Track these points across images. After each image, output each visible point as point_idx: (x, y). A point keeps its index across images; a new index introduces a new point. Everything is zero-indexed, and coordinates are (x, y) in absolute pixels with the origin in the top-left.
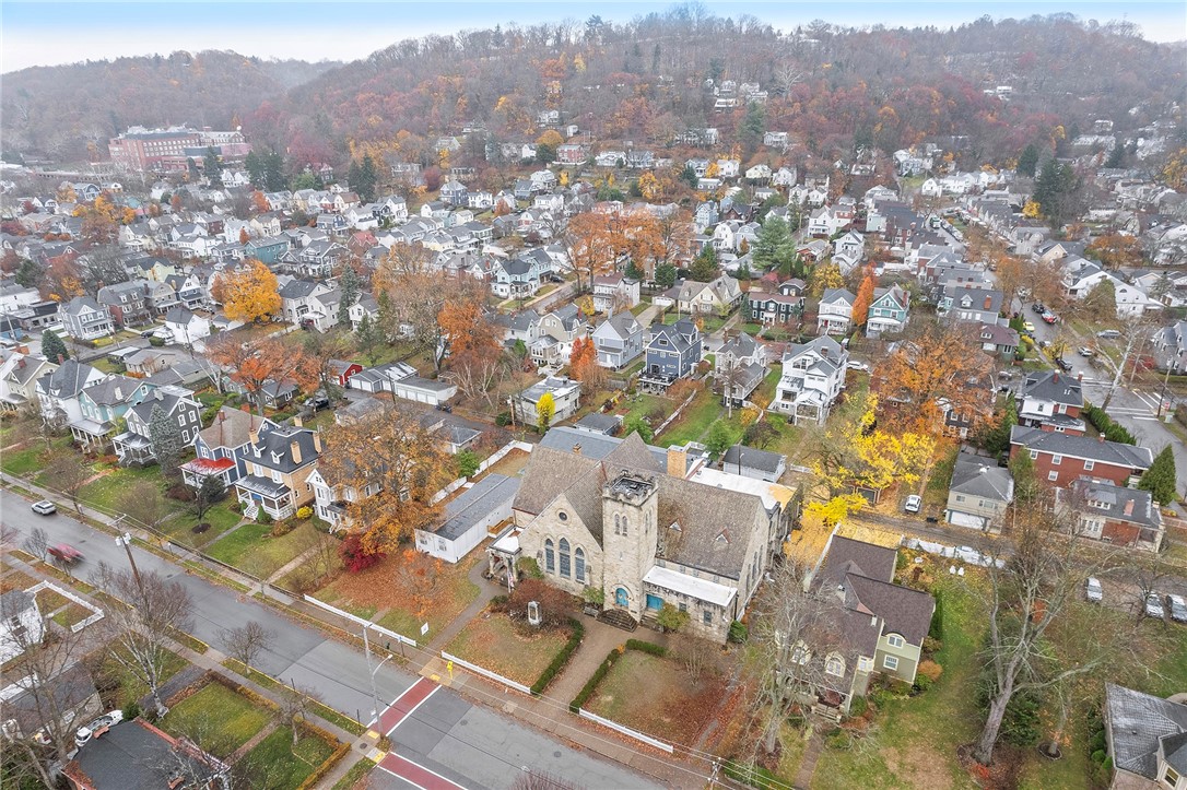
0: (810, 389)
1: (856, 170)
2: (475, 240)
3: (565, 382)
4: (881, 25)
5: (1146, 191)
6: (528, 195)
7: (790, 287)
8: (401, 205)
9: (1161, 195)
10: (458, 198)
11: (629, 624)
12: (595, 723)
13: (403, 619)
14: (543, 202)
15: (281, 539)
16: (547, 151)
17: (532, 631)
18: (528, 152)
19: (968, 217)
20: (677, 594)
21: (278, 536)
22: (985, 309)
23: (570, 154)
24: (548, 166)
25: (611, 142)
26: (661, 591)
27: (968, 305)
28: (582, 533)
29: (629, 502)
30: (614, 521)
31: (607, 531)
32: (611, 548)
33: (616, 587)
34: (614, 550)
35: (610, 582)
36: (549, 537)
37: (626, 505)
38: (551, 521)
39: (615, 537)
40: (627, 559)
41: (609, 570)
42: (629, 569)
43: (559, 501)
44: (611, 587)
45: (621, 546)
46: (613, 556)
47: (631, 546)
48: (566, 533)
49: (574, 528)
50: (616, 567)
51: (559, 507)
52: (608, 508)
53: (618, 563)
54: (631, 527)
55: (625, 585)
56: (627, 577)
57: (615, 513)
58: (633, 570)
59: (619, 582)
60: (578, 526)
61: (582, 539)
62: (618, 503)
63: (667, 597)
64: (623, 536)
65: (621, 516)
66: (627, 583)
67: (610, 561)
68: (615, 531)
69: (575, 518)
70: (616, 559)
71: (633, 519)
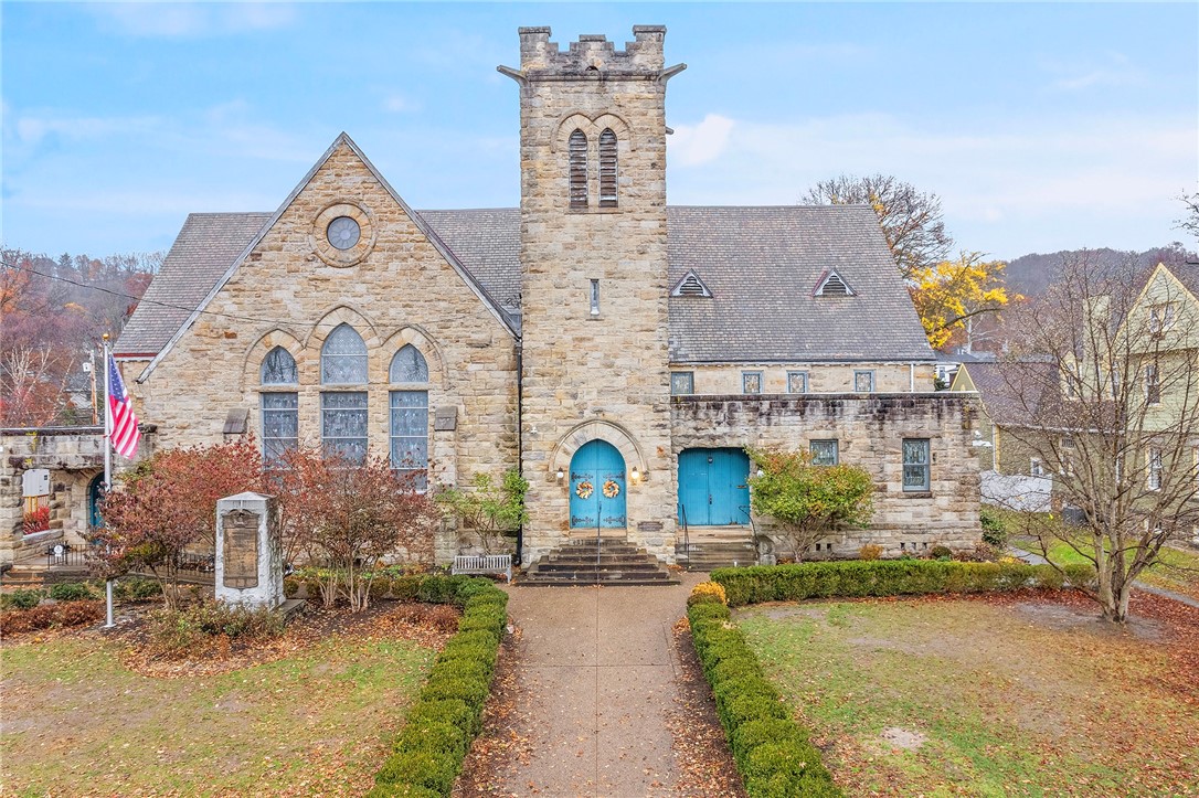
26: (742, 415)
28: (422, 279)
29: (624, 67)
30: (564, 163)
31: (538, 207)
32: (554, 276)
33: (576, 441)
34: (564, 282)
35: (548, 427)
36: (277, 339)
37: (613, 80)
38: (293, 267)
39: (569, 225)
40: (619, 301)
41: (543, 375)
42: (627, 344)
43: (329, 175)
44: (555, 447)
45: (594, 254)
46: (561, 307)
47: (633, 243)
48: (352, 300)
49: (386, 270)
50: (576, 354)
51: (328, 199)
52: (540, 114)
53: (580, 334)
54: (635, 162)
55: (614, 419)
56: (621, 382)
57: (569, 127)
58: (643, 344)
59: (588, 414)
60: (404, 253)
61: (422, 303)
62: (582, 83)
63: (765, 435)
64: (604, 210)
65: (594, 132)
66: (617, 408)
67: (547, 335)
68: (569, 200)
69: (391, 226)
70: (574, 316)
71: (642, 129)
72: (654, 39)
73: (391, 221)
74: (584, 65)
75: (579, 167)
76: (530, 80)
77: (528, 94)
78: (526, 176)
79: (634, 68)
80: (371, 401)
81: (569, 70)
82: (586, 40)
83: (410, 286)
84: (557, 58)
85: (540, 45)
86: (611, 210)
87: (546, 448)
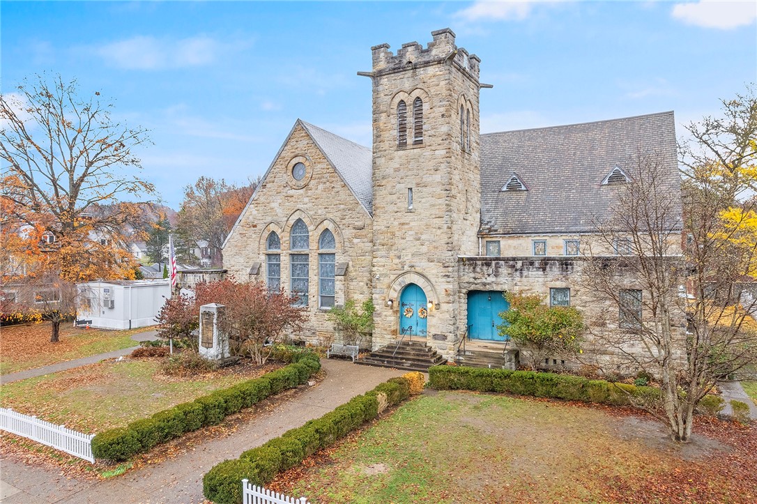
26: (504, 270)
28: (333, 193)
29: (426, 59)
30: (394, 121)
31: (381, 149)
32: (389, 188)
33: (400, 284)
34: (394, 191)
35: (386, 275)
36: (272, 227)
37: (420, 68)
38: (278, 191)
39: (397, 158)
40: (423, 200)
41: (383, 245)
42: (428, 226)
43: (293, 142)
44: (389, 287)
45: (410, 173)
46: (392, 205)
47: (432, 164)
48: (302, 206)
49: (317, 189)
50: (400, 233)
51: (293, 155)
52: (382, 95)
53: (402, 221)
54: (432, 115)
55: (420, 271)
56: (424, 249)
57: (397, 100)
58: (437, 226)
59: (406, 268)
60: (324, 180)
61: (333, 206)
62: (404, 73)
63: (518, 283)
64: (415, 146)
65: (409, 100)
66: (422, 265)
67: (385, 222)
68: (397, 143)
69: (319, 166)
70: (399, 210)
71: (436, 95)
72: (443, 38)
73: (319, 163)
74: (405, 61)
75: (403, 122)
76: (377, 76)
77: (376, 84)
78: (375, 132)
79: (432, 58)
80: (310, 259)
81: (397, 66)
82: (405, 47)
83: (328, 198)
84: (391, 60)
85: (382, 55)
86: (419, 146)
87: (384, 287)
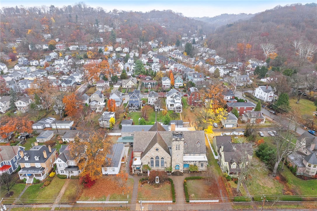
0: (177, 103)
1: (142, 47)
2: (42, 75)
3: (110, 113)
4: (132, 11)
5: (204, 49)
6: (50, 60)
7: (148, 78)
8: (4, 66)
9: (207, 50)
10: (25, 63)
11: (181, 174)
12: (195, 203)
13: (117, 196)
14: (58, 62)
15: (49, 186)
16: (53, 46)
17: (158, 185)
18: (45, 47)
19: (173, 57)
20: (193, 161)
21: (47, 186)
22: (200, 78)
23: (60, 47)
24: (53, 51)
25: (72, 43)
26: (189, 162)
27: (196, 77)
28: (164, 153)
30: (176, 147)
31: (173, 150)
32: (175, 154)
36: (152, 157)
38: (153, 152)
39: (176, 151)
40: (179, 156)
41: (173, 161)
42: (180, 159)
44: (174, 165)
48: (158, 154)
51: (156, 147)
54: (181, 147)
59: (177, 163)
65: (178, 145)
69: (161, 149)
70: (176, 157)
71: (182, 144)
79: (181, 140)
80: (159, 161)
86: (179, 150)
